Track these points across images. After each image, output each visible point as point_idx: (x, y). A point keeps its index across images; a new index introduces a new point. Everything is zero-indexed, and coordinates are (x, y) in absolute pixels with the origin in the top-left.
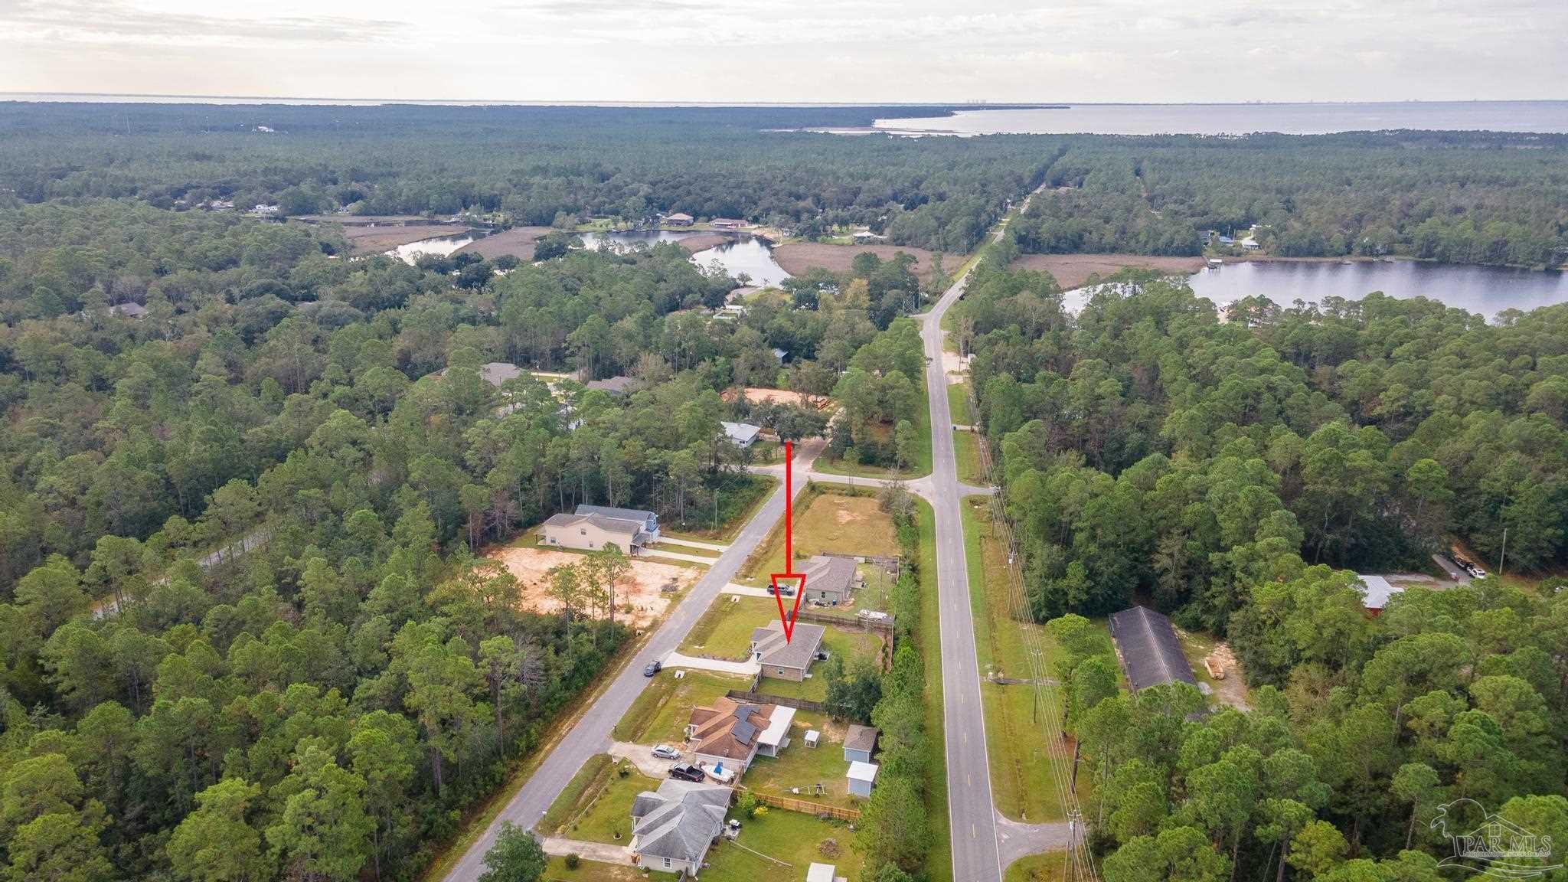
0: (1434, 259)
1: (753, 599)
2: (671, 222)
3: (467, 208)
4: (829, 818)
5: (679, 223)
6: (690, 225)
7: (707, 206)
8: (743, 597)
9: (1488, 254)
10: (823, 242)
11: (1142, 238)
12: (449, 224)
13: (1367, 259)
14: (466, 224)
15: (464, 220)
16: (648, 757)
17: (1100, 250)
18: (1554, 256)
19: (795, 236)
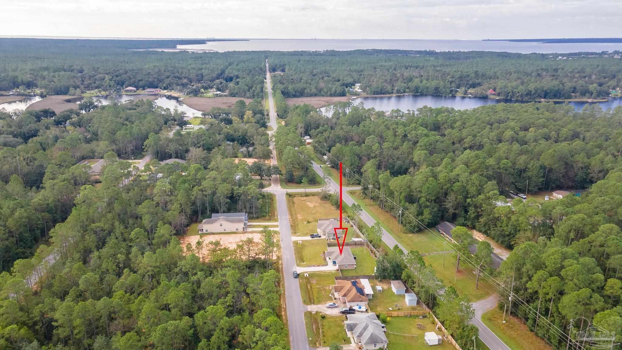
0: (419, 94)
1: (306, 241)
2: (127, 91)
3: (18, 88)
4: (411, 316)
5: (131, 91)
6: (135, 92)
7: (141, 83)
8: (302, 241)
9: (434, 91)
10: (201, 96)
11: (325, 90)
12: (9, 95)
13: (399, 94)
14: (18, 95)
15: (17, 93)
16: (326, 309)
17: (311, 95)
18: (454, 92)
19: (187, 94)
